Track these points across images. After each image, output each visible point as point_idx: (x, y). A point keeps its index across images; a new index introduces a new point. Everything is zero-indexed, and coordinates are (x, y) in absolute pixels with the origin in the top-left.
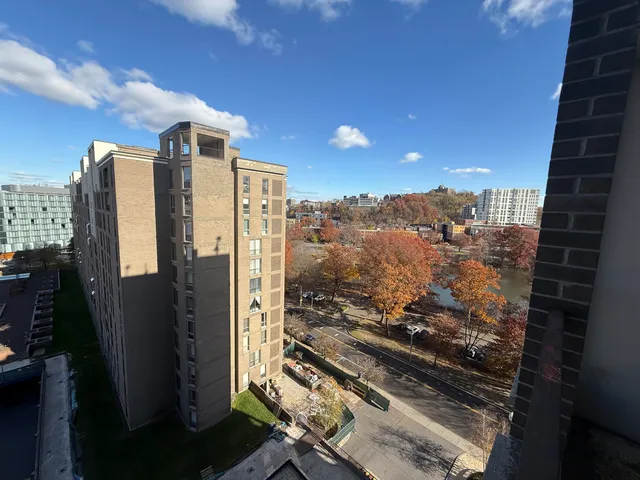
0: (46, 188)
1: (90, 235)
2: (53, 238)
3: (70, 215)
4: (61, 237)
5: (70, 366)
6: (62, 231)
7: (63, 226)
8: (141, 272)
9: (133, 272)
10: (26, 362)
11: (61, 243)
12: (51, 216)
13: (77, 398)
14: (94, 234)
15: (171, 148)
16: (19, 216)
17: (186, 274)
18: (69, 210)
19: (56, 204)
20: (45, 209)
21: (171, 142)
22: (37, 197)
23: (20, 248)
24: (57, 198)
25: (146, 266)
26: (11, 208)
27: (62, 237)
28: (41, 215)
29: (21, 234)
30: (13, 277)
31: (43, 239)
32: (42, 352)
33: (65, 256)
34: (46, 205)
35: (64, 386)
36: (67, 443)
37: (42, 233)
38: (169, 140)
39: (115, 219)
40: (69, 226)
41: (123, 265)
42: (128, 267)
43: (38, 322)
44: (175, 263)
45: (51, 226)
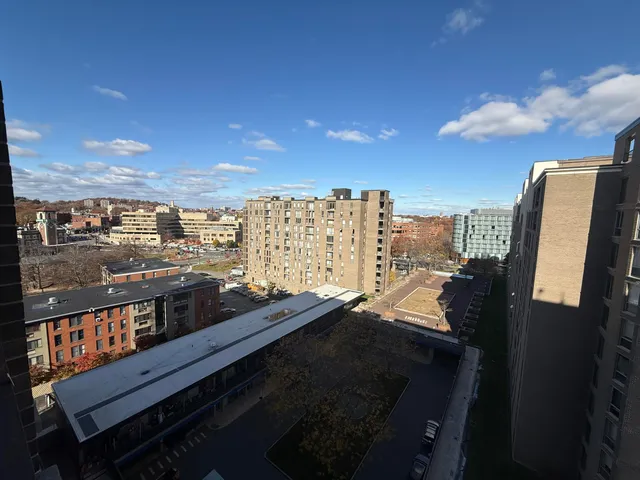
0: (499, 210)
1: (518, 253)
2: (495, 251)
3: (510, 233)
4: (500, 252)
5: (481, 361)
6: (502, 247)
7: (504, 242)
8: (556, 300)
9: (546, 297)
10: (456, 341)
11: (499, 256)
12: (496, 233)
13: (478, 392)
14: (521, 251)
15: (632, 148)
16: (476, 232)
17: (623, 322)
18: (510, 228)
19: (502, 223)
20: (493, 227)
21: (633, 143)
22: (490, 218)
23: (473, 256)
24: (503, 218)
25: (563, 294)
26: (473, 226)
27: (502, 252)
28: (490, 232)
29: (475, 246)
30: (463, 276)
31: (488, 251)
32: (467, 339)
33: (499, 269)
34: (495, 224)
35: (473, 374)
36: (464, 421)
37: (488, 246)
38: (630, 139)
39: (538, 239)
40: (508, 242)
41: (537, 286)
42: (541, 291)
43: (468, 315)
44: (608, 302)
45: (495, 242)
